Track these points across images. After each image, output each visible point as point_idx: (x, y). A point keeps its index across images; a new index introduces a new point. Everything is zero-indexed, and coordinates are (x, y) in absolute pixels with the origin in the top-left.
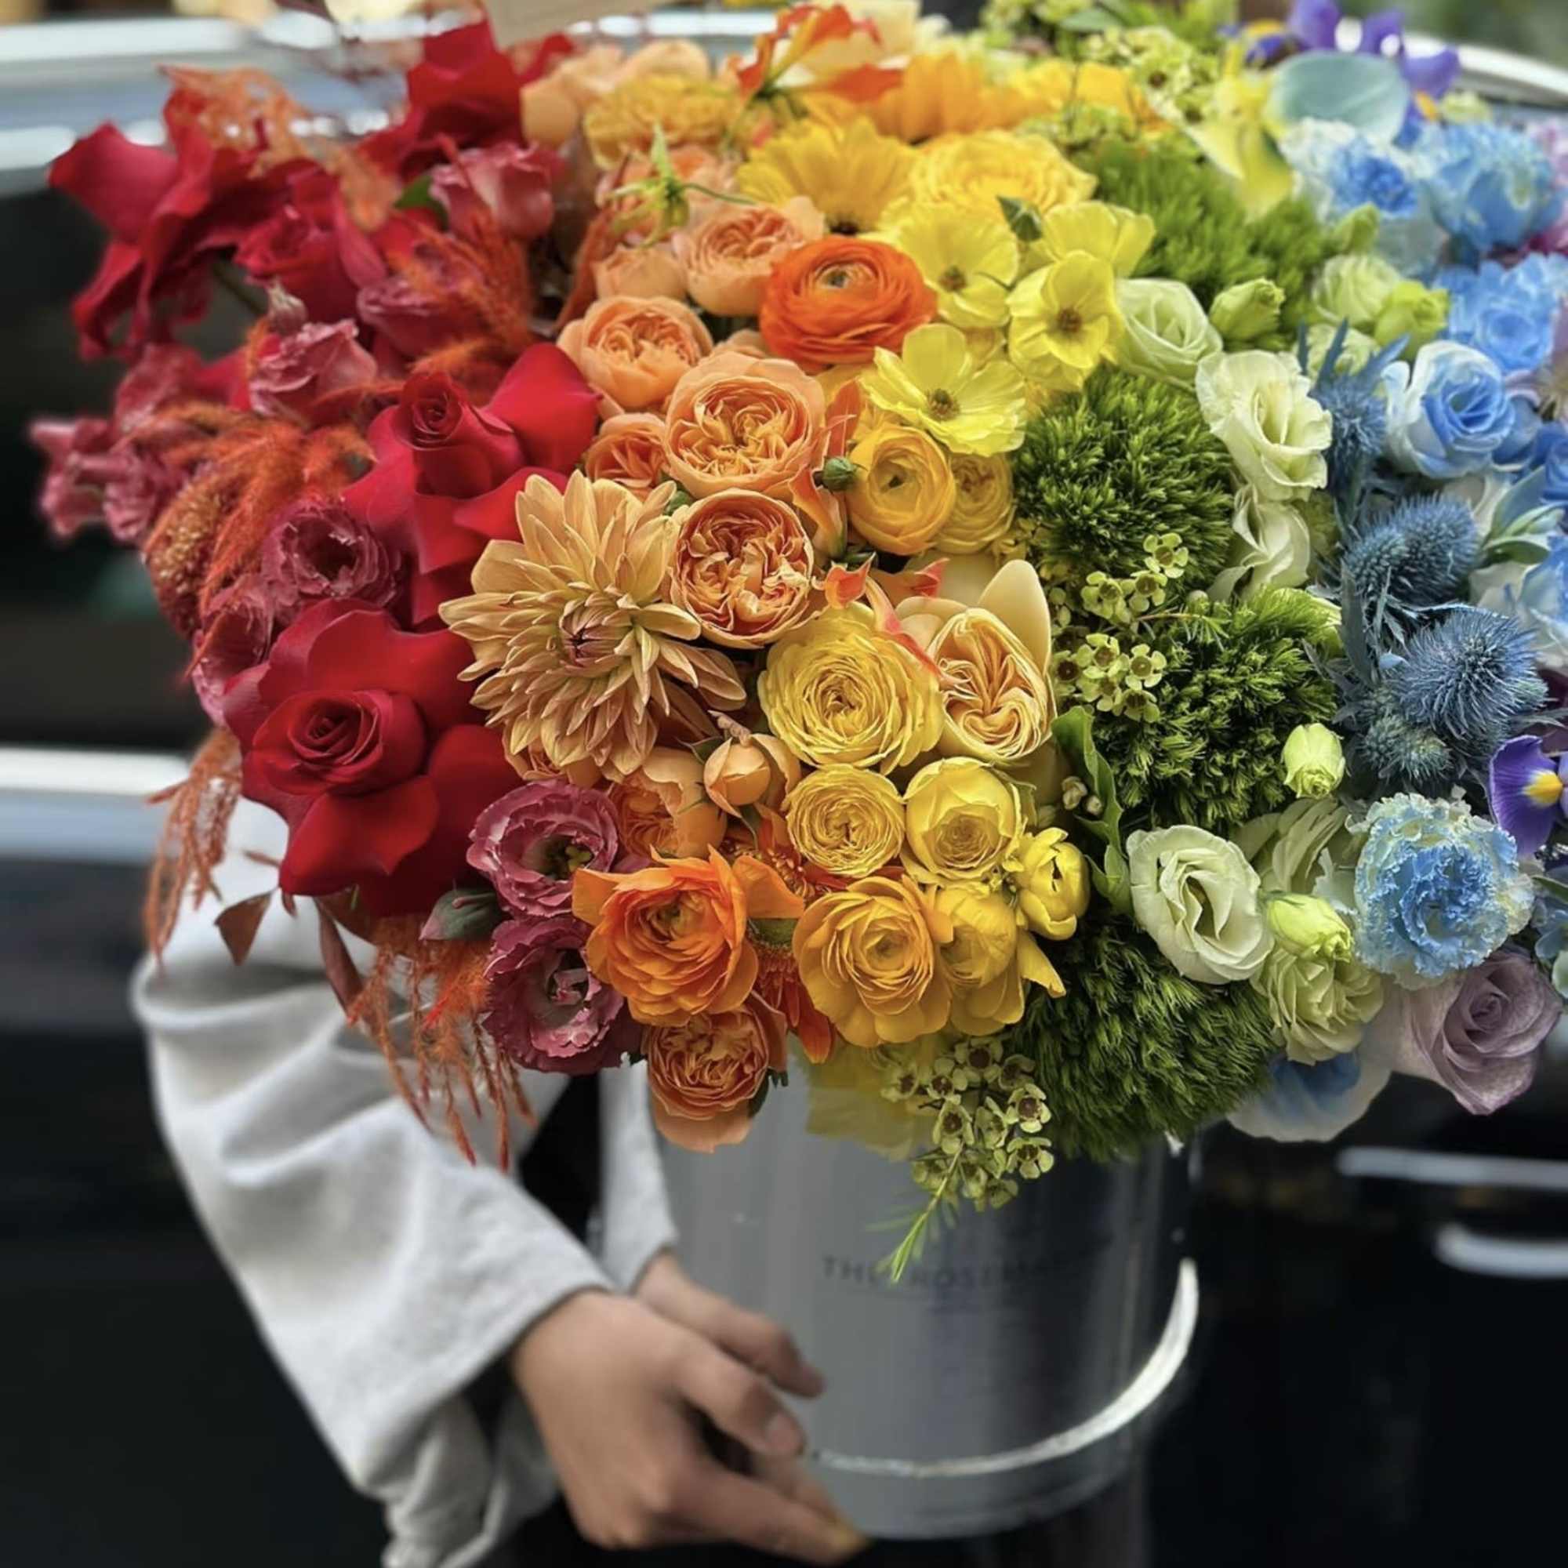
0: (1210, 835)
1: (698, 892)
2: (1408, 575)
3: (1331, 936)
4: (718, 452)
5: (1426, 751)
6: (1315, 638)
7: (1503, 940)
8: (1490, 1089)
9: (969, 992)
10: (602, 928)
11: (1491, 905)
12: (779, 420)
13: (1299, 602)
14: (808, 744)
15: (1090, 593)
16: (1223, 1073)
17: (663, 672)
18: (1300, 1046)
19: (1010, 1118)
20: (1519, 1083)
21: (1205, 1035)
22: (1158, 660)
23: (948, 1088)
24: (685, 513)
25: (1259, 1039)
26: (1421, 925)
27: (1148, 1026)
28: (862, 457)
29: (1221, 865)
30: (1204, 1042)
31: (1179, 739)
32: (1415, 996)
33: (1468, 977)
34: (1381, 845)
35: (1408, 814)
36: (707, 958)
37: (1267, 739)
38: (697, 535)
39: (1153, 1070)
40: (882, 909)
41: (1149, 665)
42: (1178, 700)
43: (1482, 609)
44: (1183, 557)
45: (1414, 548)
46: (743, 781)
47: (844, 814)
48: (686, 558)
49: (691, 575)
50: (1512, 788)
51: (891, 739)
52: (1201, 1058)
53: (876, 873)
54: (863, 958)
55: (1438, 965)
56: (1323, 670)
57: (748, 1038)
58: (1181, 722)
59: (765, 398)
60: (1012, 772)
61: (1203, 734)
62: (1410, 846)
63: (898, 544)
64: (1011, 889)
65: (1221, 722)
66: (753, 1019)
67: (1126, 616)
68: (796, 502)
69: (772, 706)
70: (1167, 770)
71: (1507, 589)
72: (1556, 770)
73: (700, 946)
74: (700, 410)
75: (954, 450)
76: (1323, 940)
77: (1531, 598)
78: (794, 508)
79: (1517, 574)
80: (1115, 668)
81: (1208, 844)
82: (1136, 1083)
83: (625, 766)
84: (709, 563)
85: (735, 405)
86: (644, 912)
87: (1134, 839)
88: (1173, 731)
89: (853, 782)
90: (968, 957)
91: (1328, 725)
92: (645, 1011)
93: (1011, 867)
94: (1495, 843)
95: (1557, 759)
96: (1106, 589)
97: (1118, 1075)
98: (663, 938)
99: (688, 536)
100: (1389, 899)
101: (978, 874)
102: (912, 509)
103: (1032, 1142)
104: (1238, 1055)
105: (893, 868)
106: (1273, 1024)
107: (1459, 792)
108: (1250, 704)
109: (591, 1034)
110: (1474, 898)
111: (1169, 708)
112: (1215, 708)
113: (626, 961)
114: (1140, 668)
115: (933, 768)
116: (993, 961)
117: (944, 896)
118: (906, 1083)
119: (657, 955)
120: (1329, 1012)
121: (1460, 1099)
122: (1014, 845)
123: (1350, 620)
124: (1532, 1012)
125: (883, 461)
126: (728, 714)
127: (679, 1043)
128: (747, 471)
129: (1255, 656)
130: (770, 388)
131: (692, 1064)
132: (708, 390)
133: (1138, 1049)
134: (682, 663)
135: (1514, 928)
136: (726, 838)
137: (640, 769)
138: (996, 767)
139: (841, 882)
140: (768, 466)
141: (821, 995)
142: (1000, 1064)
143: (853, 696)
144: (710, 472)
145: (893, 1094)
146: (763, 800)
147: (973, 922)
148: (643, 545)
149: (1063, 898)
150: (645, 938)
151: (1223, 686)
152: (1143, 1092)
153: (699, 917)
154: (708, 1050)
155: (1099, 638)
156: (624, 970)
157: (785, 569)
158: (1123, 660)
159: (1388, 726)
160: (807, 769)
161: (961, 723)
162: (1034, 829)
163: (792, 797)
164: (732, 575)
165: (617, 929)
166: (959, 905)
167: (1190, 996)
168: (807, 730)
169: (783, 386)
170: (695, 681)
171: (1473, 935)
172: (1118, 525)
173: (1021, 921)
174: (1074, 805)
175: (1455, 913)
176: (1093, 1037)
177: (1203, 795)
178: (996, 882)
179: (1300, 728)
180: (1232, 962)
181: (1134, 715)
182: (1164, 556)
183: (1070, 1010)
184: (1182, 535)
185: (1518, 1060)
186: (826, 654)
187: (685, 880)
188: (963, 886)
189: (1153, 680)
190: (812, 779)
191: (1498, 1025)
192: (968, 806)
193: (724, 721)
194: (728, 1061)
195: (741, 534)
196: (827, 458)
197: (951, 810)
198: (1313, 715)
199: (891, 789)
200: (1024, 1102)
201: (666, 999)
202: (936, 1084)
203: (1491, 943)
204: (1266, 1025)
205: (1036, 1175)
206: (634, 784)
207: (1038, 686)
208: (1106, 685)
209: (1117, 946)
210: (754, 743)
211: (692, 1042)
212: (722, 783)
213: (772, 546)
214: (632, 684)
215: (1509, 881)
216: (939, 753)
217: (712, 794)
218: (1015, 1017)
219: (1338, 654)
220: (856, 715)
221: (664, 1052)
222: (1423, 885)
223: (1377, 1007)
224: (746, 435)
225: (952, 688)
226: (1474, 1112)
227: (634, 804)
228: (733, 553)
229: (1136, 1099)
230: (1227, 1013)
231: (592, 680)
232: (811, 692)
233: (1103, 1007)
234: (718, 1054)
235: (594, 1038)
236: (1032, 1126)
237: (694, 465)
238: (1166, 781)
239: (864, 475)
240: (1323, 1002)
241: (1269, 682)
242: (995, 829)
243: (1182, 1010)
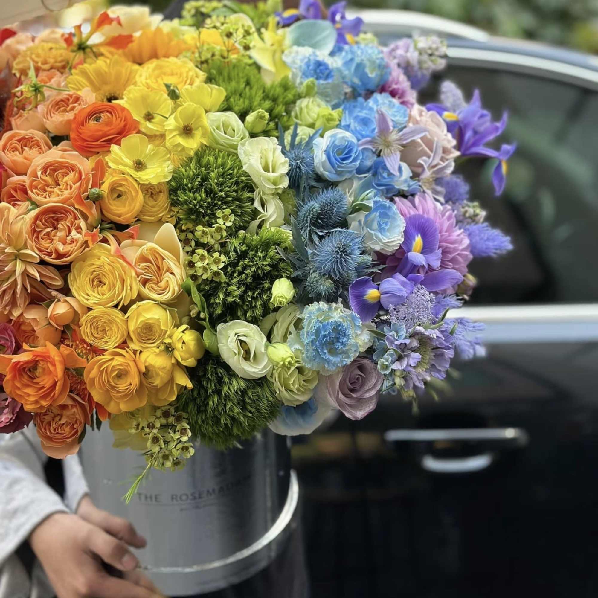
0: (246, 323)
1: (42, 360)
2: (321, 219)
3: (287, 358)
4: (49, 189)
5: (325, 286)
6: (283, 245)
7: (357, 354)
8: (360, 410)
9: (157, 390)
10: (8, 377)
11: (352, 341)
12: (72, 174)
13: (277, 232)
14: (88, 300)
15: (198, 234)
16: (259, 412)
17: (25, 274)
18: (287, 400)
19: (177, 436)
20: (371, 407)
21: (250, 398)
22: (223, 258)
23: (153, 427)
24: (33, 213)
25: (271, 399)
26: (325, 351)
27: (227, 397)
28: (105, 188)
29: (251, 334)
30: (250, 401)
31: (234, 287)
32: (330, 377)
33: (347, 369)
34: (310, 322)
35: (319, 309)
36: (47, 386)
37: (267, 285)
38: (38, 222)
39: (231, 414)
40: (118, 360)
41: (219, 260)
42: (234, 272)
43: (350, 230)
44: (232, 218)
45: (322, 209)
46: (61, 316)
47: (103, 326)
48: (35, 232)
49: (37, 237)
50: (359, 297)
51: (119, 295)
52: (250, 408)
53: (116, 347)
54: (111, 380)
55: (334, 366)
56: (287, 258)
57: (74, 414)
58: (235, 280)
59: (67, 167)
60: (168, 305)
61: (244, 284)
62: (321, 322)
63: (122, 220)
64: (169, 349)
65: (249, 280)
66: (76, 406)
67: (212, 241)
68: (76, 206)
69: (73, 286)
70: (230, 299)
71: (360, 222)
72: (378, 289)
73: (46, 382)
74: (39, 173)
75: (141, 182)
76: (284, 360)
77: (368, 224)
78: (76, 209)
79: (362, 216)
80: (206, 261)
81: (246, 327)
82: (226, 420)
83: (16, 313)
84: (44, 232)
85: (55, 170)
86: (24, 368)
87: (220, 327)
88: (231, 285)
89: (105, 313)
90: (153, 377)
91: (288, 278)
92: (28, 407)
93: (167, 341)
94: (353, 318)
95: (379, 285)
96: (204, 232)
97: (219, 416)
98: (32, 378)
99: (35, 222)
100: (312, 342)
101: (155, 344)
102: (124, 206)
103: (186, 444)
104: (264, 406)
105: (123, 345)
106: (276, 392)
107: (340, 300)
108: (260, 272)
109: (10, 417)
110: (345, 339)
111: (231, 276)
112: (247, 274)
113: (19, 389)
114: (217, 262)
115: (134, 306)
116: (162, 378)
117: (142, 354)
118: (138, 425)
119: (31, 386)
120: (296, 386)
121: (347, 415)
122: (168, 333)
123: (297, 236)
124: (374, 380)
125: (113, 189)
126: (57, 290)
127: (48, 418)
128: (58, 196)
129: (260, 254)
130: (68, 163)
131: (54, 425)
132: (43, 165)
133: (225, 406)
134: (34, 272)
135: (362, 350)
136: (62, 338)
137: (22, 314)
138: (161, 303)
139: (101, 352)
140: (66, 193)
141: (97, 397)
142: (174, 416)
143: (104, 280)
144: (45, 197)
145: (133, 431)
146: (73, 321)
147: (153, 363)
148: (17, 227)
149: (188, 351)
150: (25, 379)
151: (250, 266)
152: (229, 422)
153: (44, 369)
154: (60, 420)
155: (200, 251)
156: (19, 392)
157: (74, 233)
158: (209, 259)
159: (314, 276)
160: (90, 309)
161: (146, 287)
162: (177, 326)
163: (83, 320)
164: (54, 236)
165: (14, 378)
166: (148, 357)
167: (243, 384)
168: (88, 295)
169: (73, 162)
170: (39, 279)
171: (346, 353)
172: (207, 207)
173: (173, 361)
174: (194, 316)
175: (338, 345)
176: (208, 404)
177: (245, 308)
178: (162, 347)
179: (277, 280)
180: (257, 370)
181: (216, 279)
182: (226, 218)
183: (199, 394)
184: (231, 210)
185: (371, 398)
186: (93, 264)
187: (39, 356)
188: (149, 350)
189: (222, 265)
190: (91, 312)
191: (363, 385)
192: (148, 319)
193: (54, 293)
194: (67, 424)
195: (58, 220)
196: (91, 189)
197: (141, 322)
198: (284, 275)
199: (120, 314)
200: (182, 430)
201: (37, 402)
202: (149, 427)
203: (353, 356)
204: (273, 393)
205: (189, 457)
206: (21, 320)
207: (176, 270)
208: (205, 269)
209: (215, 368)
210: (66, 301)
211: (55, 417)
212: (53, 317)
213: (69, 225)
214: (15, 282)
215: (359, 332)
216: (140, 298)
217: (51, 322)
218: (174, 398)
219: (294, 251)
220: (105, 287)
221: (42, 422)
222: (325, 336)
223: (315, 383)
224: (60, 182)
225: (142, 274)
226: (353, 419)
227: (23, 328)
228: (55, 228)
229: (226, 425)
230: (259, 389)
231: (3, 281)
232: (88, 279)
233: (210, 391)
234: (63, 421)
235: (11, 419)
236: (185, 439)
237: (38, 195)
238: (231, 303)
239: (106, 195)
240: (294, 381)
241: (265, 263)
242: (159, 326)
243: (240, 390)
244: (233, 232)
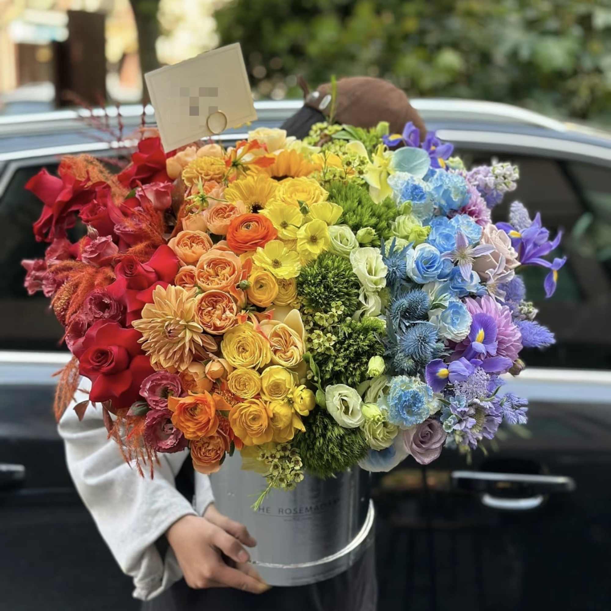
0: (348, 387)
1: (201, 403)
2: (408, 312)
3: (376, 416)
4: (210, 278)
5: (408, 364)
6: (379, 331)
7: (429, 416)
8: (428, 457)
9: (280, 430)
10: (176, 413)
11: (426, 406)
12: (228, 269)
13: (375, 321)
14: (234, 362)
15: (317, 318)
16: (352, 453)
17: (192, 340)
18: (373, 445)
19: (291, 465)
20: (436, 456)
21: (347, 442)
22: (334, 338)
23: (275, 457)
24: (200, 296)
25: (362, 444)
26: (405, 412)
27: (330, 440)
28: (251, 280)
29: (351, 395)
30: (346, 444)
31: (340, 360)
32: (407, 431)
33: (420, 426)
34: (395, 390)
35: (402, 381)
36: (204, 422)
37: (365, 360)
38: (203, 303)
39: (332, 452)
40: (254, 408)
41: (331, 339)
42: (341, 348)
43: (430, 323)
44: (343, 308)
45: (410, 305)
46: (215, 372)
47: (244, 381)
48: (200, 309)
49: (202, 314)
50: (433, 374)
51: (257, 360)
52: (346, 449)
53: (252, 398)
54: (248, 421)
55: (410, 423)
56: (381, 341)
57: (218, 443)
58: (342, 355)
59: (225, 263)
60: (291, 370)
61: (348, 358)
62: (403, 391)
63: (261, 305)
64: (290, 402)
65: (352, 355)
66: (220, 437)
67: (326, 324)
68: (231, 293)
69: (224, 351)
70: (337, 368)
71: (437, 316)
72: (447, 368)
73: (203, 418)
74: (205, 267)
75: (278, 278)
76: (374, 417)
77: (444, 319)
78: (230, 295)
79: (439, 312)
80: (322, 340)
81: (347, 389)
82: (328, 456)
83: (183, 368)
84: (206, 310)
85: (215, 265)
86: (187, 408)
87: (328, 388)
88: (339, 358)
89: (246, 373)
90: (278, 421)
91: (380, 356)
92: (188, 436)
93: (290, 396)
94: (427, 389)
95: (448, 365)
96: (321, 317)
97: (323, 453)
98: (192, 416)
99: (201, 303)
100: (396, 404)
101: (281, 398)
102: (265, 295)
103: (298, 472)
104: (356, 448)
105: (258, 396)
106: (366, 439)
107: (418, 375)
108: (360, 350)
109: (174, 442)
110: (420, 405)
111: (338, 351)
112: (350, 351)
113: (183, 422)
114: (329, 340)
115: (268, 369)
116: (284, 422)
117: (271, 404)
118: (263, 456)
119: (191, 421)
120: (381, 436)
121: (417, 460)
122: (291, 390)
123: (390, 325)
124: (439, 436)
125: (257, 281)
126: (212, 353)
127: (199, 445)
128: (218, 284)
129: (361, 336)
130: (226, 260)
131: (203, 450)
132: (207, 261)
133: (328, 446)
134: (198, 339)
135: (432, 413)
136: (213, 387)
137: (187, 368)
138: (287, 368)
139: (243, 400)
140: (224, 283)
141: (237, 432)
142: (290, 450)
143: (247, 348)
144: (208, 284)
145: (260, 459)
146: (222, 377)
147: (278, 411)
148: (188, 306)
149: (304, 405)
150: (188, 416)
151: (353, 345)
152: (330, 458)
153: (202, 410)
154: (208, 447)
155: (317, 332)
156: (182, 425)
157: (228, 312)
158: (324, 338)
159: (400, 356)
160: (235, 369)
161: (277, 355)
162: (298, 385)
163: (230, 376)
164: (213, 314)
165: (179, 414)
166: (275, 407)
167: (342, 432)
168: (234, 358)
169: (229, 259)
170: (201, 344)
171: (420, 414)
172: (325, 299)
173: (293, 411)
174: (310, 379)
175: (415, 409)
176: (315, 443)
177: (347, 375)
178: (286, 400)
179: (373, 358)
180: (353, 422)
181: (328, 353)
182: (337, 308)
183: (309, 436)
184: (342, 302)
185: (436, 449)
186: (240, 336)
187: (198, 400)
188: (276, 401)
189: (333, 343)
190: (235, 371)
191: (430, 439)
192: (278, 379)
193: (211, 355)
194: (213, 450)
195: (216, 302)
196: (241, 281)
197: (274, 381)
198: (378, 353)
199: (257, 374)
200: (295, 461)
201: (194, 433)
202: (271, 457)
203: (425, 417)
204: (364, 440)
205: (299, 481)
206: (186, 373)
207: (299, 345)
208: (320, 345)
209: (322, 418)
210: (219, 361)
211: (204, 444)
212: (209, 372)
213: (224, 306)
214: (184, 346)
215: (430, 400)
216: (272, 363)
217: (207, 375)
218: (291, 438)
219: (387, 336)
220: (248, 353)
221: (195, 447)
222: (405, 401)
223: (396, 435)
224: (219, 273)
225: (275, 346)
226: (421, 463)
227: (186, 378)
228: (214, 307)
229: (327, 460)
230: (353, 436)
231: (174, 343)
232: (235, 346)
233: (317, 435)
234: (210, 448)
236: (297, 468)
237: (203, 282)
238: (337, 371)
239: (252, 285)
240: (380, 432)
241: (364, 344)
242: (285, 385)
243: (340, 436)
244: (342, 320)
